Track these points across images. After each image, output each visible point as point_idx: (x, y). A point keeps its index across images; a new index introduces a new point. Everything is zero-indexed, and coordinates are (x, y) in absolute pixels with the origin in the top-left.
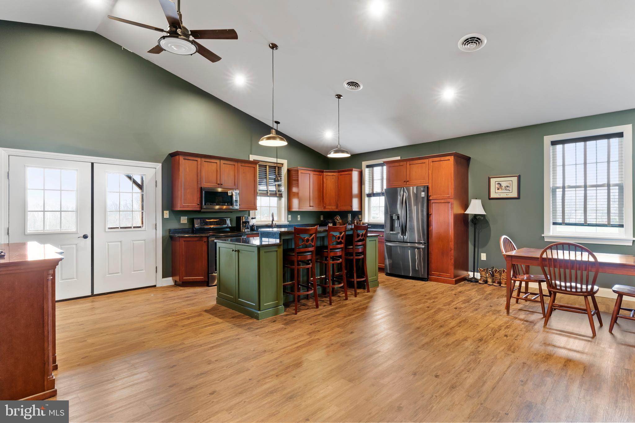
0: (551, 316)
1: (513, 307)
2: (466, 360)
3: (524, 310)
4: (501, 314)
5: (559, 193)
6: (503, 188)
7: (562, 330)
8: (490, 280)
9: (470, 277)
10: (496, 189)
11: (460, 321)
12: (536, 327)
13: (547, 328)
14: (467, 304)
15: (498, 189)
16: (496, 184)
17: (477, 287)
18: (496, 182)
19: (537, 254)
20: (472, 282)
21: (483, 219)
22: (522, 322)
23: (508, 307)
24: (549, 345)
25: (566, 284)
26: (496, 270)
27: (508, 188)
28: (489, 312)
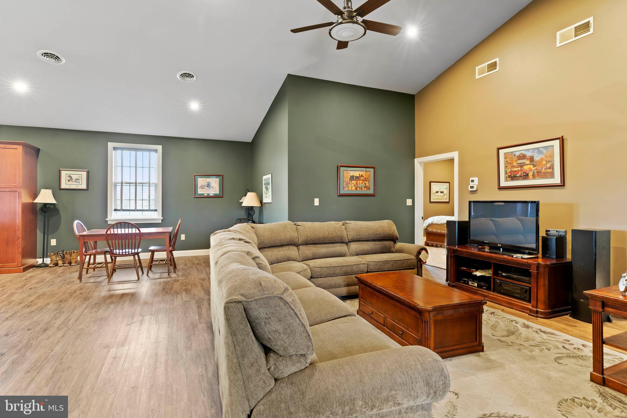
0: (112, 275)
1: (84, 277)
2: (52, 315)
3: (93, 277)
4: (75, 283)
5: (119, 188)
6: (74, 180)
7: (120, 281)
8: (60, 263)
9: (38, 264)
10: (67, 181)
11: (38, 295)
12: (103, 284)
13: (110, 283)
14: (41, 284)
15: (69, 181)
16: (67, 176)
17: (47, 270)
18: (67, 175)
19: (103, 232)
20: (41, 267)
21: (53, 208)
22: (92, 284)
23: (80, 278)
24: (112, 290)
25: (122, 251)
26: (67, 253)
27: (77, 181)
28: (64, 284)
